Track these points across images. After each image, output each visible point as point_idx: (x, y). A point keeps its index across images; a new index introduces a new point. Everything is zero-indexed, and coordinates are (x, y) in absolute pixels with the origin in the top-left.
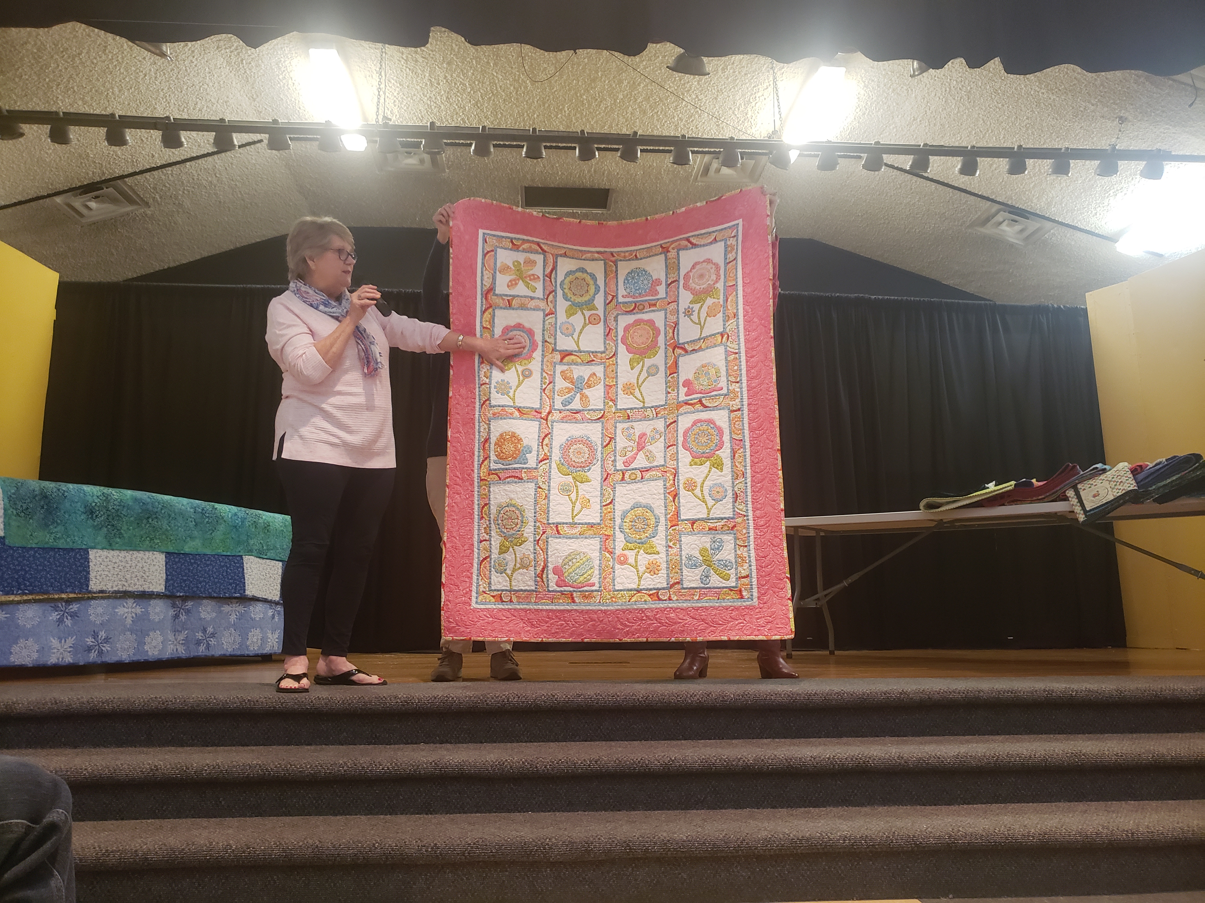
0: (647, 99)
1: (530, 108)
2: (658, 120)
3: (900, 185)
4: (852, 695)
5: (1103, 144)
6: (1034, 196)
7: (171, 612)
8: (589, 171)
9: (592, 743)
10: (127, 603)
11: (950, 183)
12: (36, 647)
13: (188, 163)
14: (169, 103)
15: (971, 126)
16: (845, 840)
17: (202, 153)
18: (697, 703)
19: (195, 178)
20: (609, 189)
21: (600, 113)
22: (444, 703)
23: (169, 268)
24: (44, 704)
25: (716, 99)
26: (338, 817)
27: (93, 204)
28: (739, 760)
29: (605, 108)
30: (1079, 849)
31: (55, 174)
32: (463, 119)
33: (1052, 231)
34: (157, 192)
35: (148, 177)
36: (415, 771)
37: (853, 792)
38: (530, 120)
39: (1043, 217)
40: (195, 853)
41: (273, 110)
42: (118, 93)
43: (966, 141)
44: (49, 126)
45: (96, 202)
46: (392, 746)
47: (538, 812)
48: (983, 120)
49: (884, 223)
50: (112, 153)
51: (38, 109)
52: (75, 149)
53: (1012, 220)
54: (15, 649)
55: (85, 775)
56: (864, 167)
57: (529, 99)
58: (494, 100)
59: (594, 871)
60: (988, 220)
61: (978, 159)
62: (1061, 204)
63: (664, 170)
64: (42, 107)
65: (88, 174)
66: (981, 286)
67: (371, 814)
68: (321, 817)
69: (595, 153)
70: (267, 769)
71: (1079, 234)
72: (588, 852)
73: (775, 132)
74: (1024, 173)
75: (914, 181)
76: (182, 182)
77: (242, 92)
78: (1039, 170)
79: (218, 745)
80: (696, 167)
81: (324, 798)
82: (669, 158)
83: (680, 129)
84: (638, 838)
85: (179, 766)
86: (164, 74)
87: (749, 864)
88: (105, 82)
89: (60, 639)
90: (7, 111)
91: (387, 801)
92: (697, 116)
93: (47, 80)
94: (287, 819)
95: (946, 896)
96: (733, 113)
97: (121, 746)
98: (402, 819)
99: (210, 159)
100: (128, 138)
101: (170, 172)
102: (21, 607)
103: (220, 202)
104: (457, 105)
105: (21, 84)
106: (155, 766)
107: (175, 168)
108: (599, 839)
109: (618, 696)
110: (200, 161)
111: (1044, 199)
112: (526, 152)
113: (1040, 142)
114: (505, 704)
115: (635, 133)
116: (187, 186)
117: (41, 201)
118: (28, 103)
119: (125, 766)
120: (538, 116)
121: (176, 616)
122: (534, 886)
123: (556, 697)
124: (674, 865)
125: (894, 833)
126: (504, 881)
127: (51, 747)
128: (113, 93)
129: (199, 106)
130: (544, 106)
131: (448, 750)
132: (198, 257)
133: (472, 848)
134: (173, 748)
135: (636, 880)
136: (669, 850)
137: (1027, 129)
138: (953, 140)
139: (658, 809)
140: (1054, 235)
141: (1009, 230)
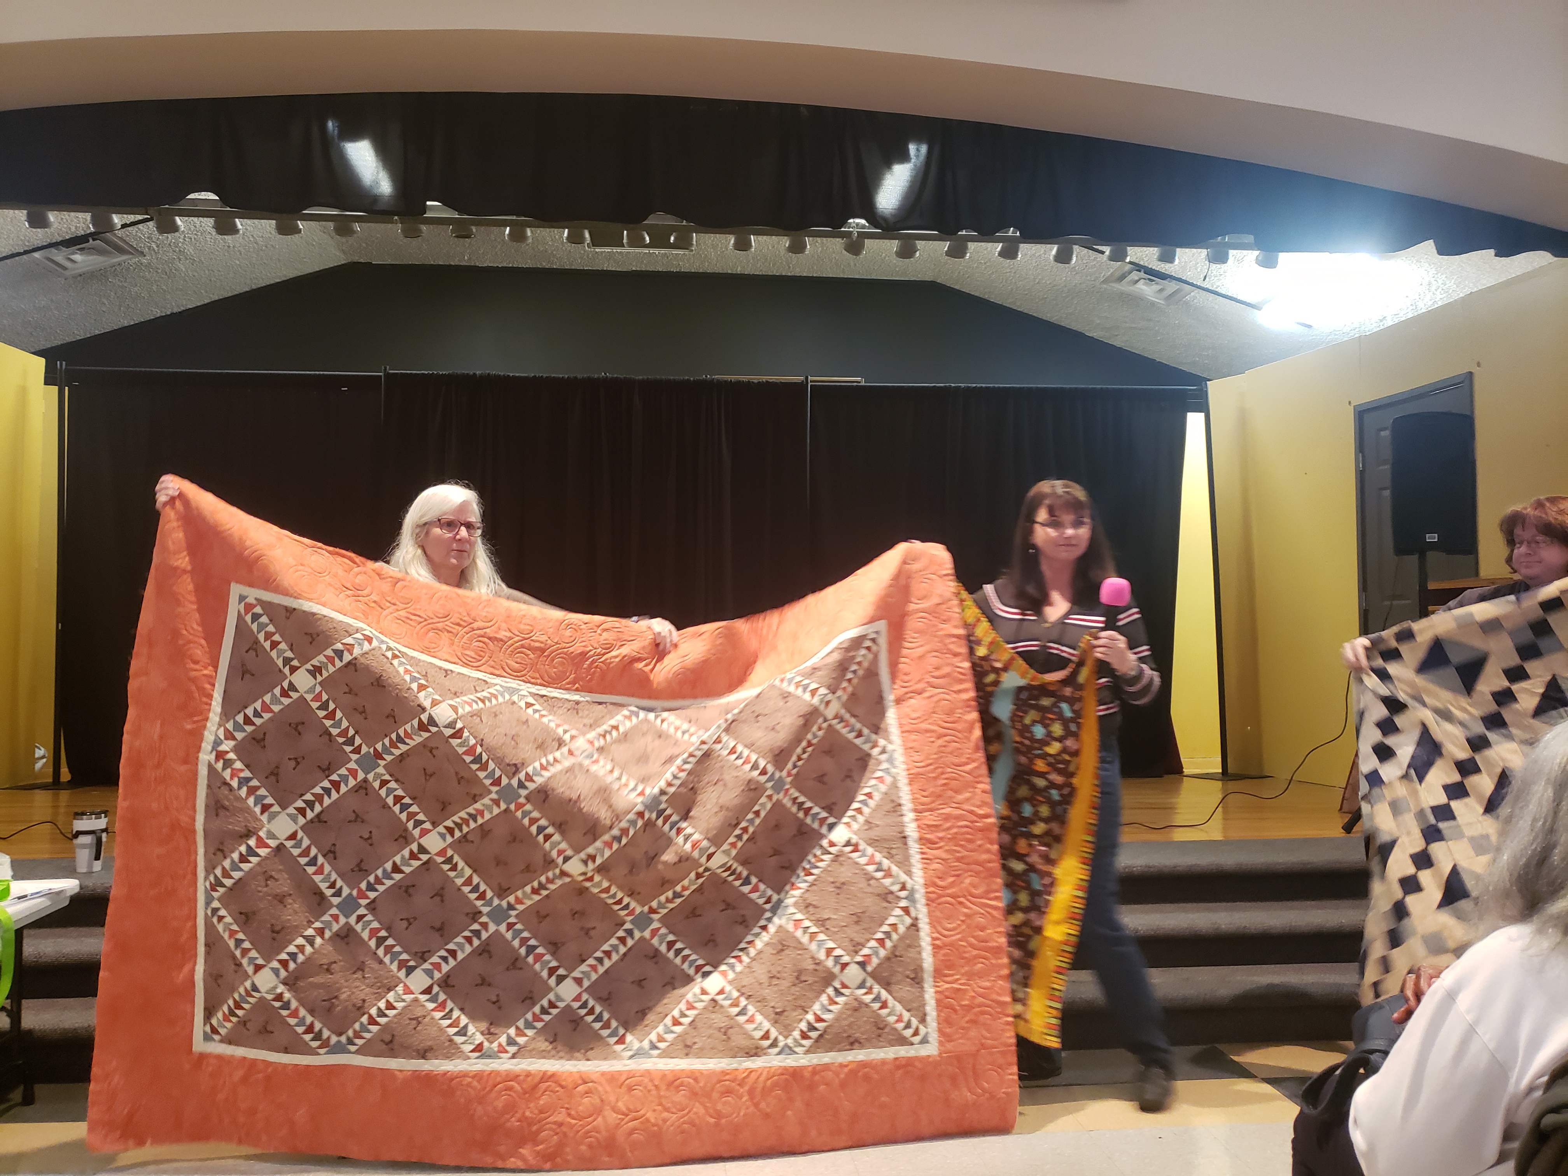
19: (198, 225)
27: (78, 257)
33: (1192, 294)
34: (153, 242)
35: (141, 228)
39: (1180, 280)
45: (81, 255)
49: (1010, 272)
53: (1150, 280)
60: (1122, 277)
65: (70, 229)
66: (1127, 341)
116: (188, 233)
117: (19, 257)
140: (1195, 298)
141: (1147, 289)
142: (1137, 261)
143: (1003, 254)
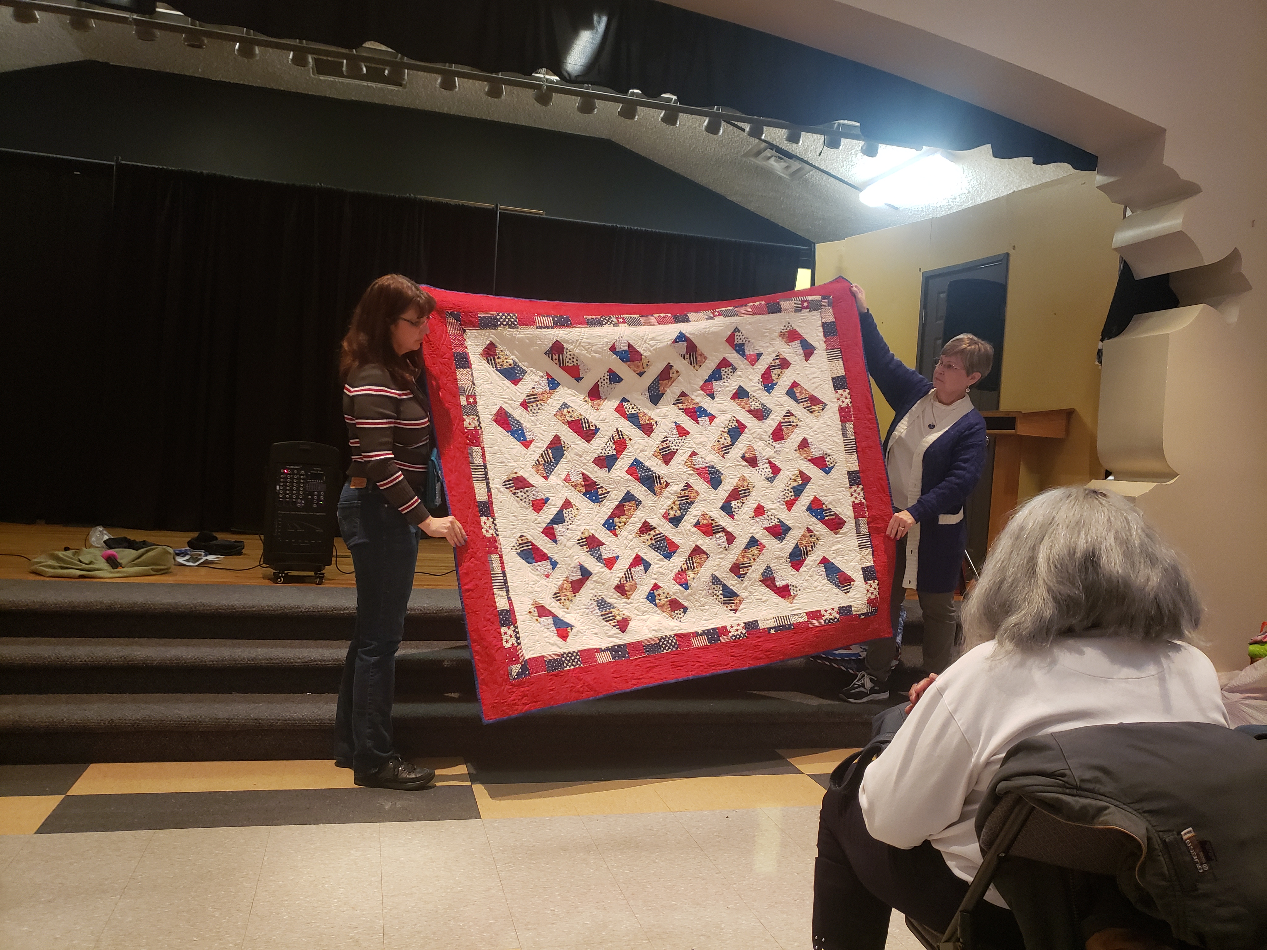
33: (810, 172)
39: (802, 160)
53: (779, 158)
60: (758, 153)
140: (813, 176)
141: (776, 165)
142: (771, 141)
143: (664, 120)
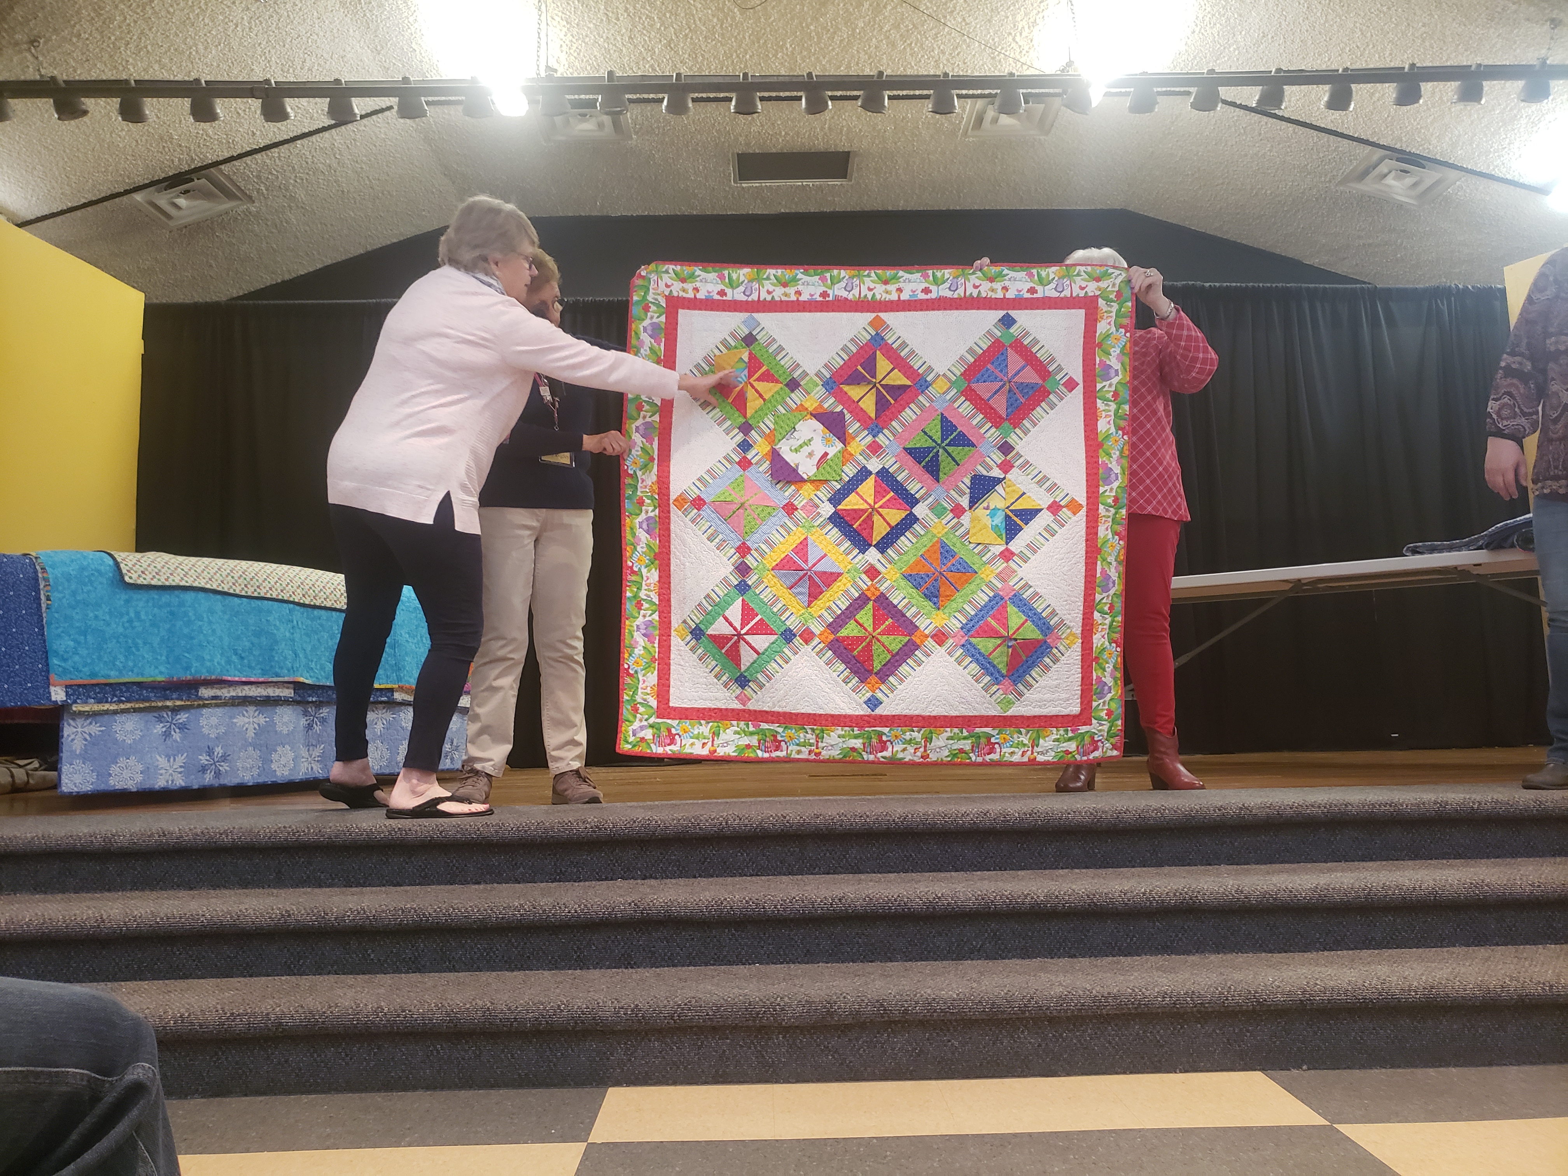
0: (896, 26)
1: (740, 46)
2: (912, 55)
3: (1245, 129)
4: (1175, 812)
5: (1529, 57)
6: (1432, 135)
7: (303, 722)
8: (822, 129)
9: (836, 876)
10: (247, 711)
11: (1314, 123)
12: (140, 767)
13: (299, 142)
14: (269, 62)
15: (1345, 40)
16: (1164, 997)
17: (316, 127)
18: (970, 824)
19: (309, 161)
20: (849, 152)
21: (833, 50)
22: (645, 828)
23: (283, 282)
24: (149, 836)
25: (989, 21)
26: (515, 973)
27: (182, 202)
28: (1026, 897)
29: (841, 41)
30: (1477, 1007)
31: (131, 163)
32: (652, 66)
33: (1458, 183)
34: (262, 182)
35: (249, 162)
36: (609, 914)
37: (1177, 936)
38: (741, 63)
39: (1447, 165)
40: (338, 1017)
41: (404, 66)
42: (203, 51)
43: (1337, 62)
44: (119, 99)
45: (185, 199)
46: (582, 884)
47: (767, 964)
48: (1361, 30)
49: (1222, 184)
50: (201, 132)
51: (104, 78)
52: (154, 128)
53: (1401, 171)
54: (114, 769)
55: (202, 922)
56: (1194, 106)
57: (739, 34)
58: (691, 38)
59: (839, 1037)
60: (1365, 173)
61: (1353, 86)
62: (1471, 145)
63: (923, 123)
64: (108, 75)
65: (172, 160)
66: (1357, 264)
67: (557, 968)
68: (494, 973)
69: (827, 103)
70: (424, 914)
71: (1496, 185)
72: (830, 1013)
73: (1070, 64)
74: (1417, 101)
75: (1263, 123)
76: (293, 168)
77: (362, 43)
78: (1441, 98)
79: (363, 885)
80: (965, 116)
81: (497, 950)
82: (929, 105)
83: (941, 66)
84: (895, 997)
85: (315, 911)
86: (261, 23)
87: (1040, 1028)
88: (186, 38)
89: (168, 757)
90: (64, 81)
91: (576, 953)
92: (964, 47)
93: (113, 38)
94: (452, 976)
95: (1299, 1067)
96: (1014, 39)
97: (246, 887)
98: (595, 974)
99: (326, 134)
100: (219, 111)
101: (277, 155)
102: (118, 717)
103: (343, 191)
104: (643, 46)
105: (80, 44)
106: (287, 911)
107: (283, 148)
108: (845, 997)
109: (868, 816)
110: (314, 138)
111: (1447, 139)
112: (735, 106)
113: (1441, 59)
114: (723, 828)
115: (881, 73)
116: (299, 172)
117: (117, 200)
118: (90, 70)
119: (251, 911)
120: (751, 56)
121: (310, 727)
122: (763, 1056)
123: (788, 818)
124: (941, 1030)
125: (1230, 988)
126: (724, 1051)
127: (161, 889)
128: (197, 52)
129: (308, 64)
130: (759, 42)
131: (651, 887)
132: (319, 266)
133: (683, 1009)
134: (309, 890)
135: (893, 1049)
136: (935, 1011)
137: (1423, 41)
138: (1319, 62)
139: (921, 960)
140: (1461, 187)
141: (1397, 185)
